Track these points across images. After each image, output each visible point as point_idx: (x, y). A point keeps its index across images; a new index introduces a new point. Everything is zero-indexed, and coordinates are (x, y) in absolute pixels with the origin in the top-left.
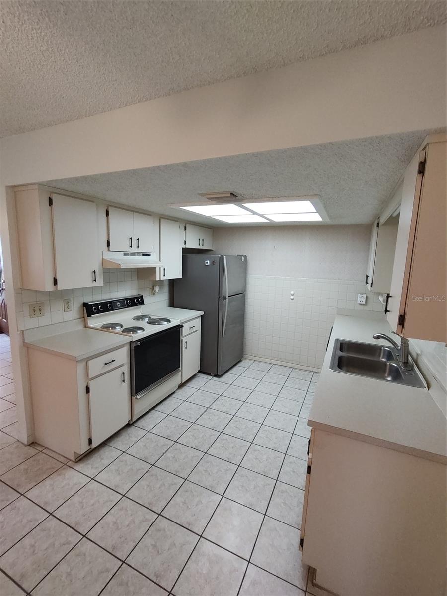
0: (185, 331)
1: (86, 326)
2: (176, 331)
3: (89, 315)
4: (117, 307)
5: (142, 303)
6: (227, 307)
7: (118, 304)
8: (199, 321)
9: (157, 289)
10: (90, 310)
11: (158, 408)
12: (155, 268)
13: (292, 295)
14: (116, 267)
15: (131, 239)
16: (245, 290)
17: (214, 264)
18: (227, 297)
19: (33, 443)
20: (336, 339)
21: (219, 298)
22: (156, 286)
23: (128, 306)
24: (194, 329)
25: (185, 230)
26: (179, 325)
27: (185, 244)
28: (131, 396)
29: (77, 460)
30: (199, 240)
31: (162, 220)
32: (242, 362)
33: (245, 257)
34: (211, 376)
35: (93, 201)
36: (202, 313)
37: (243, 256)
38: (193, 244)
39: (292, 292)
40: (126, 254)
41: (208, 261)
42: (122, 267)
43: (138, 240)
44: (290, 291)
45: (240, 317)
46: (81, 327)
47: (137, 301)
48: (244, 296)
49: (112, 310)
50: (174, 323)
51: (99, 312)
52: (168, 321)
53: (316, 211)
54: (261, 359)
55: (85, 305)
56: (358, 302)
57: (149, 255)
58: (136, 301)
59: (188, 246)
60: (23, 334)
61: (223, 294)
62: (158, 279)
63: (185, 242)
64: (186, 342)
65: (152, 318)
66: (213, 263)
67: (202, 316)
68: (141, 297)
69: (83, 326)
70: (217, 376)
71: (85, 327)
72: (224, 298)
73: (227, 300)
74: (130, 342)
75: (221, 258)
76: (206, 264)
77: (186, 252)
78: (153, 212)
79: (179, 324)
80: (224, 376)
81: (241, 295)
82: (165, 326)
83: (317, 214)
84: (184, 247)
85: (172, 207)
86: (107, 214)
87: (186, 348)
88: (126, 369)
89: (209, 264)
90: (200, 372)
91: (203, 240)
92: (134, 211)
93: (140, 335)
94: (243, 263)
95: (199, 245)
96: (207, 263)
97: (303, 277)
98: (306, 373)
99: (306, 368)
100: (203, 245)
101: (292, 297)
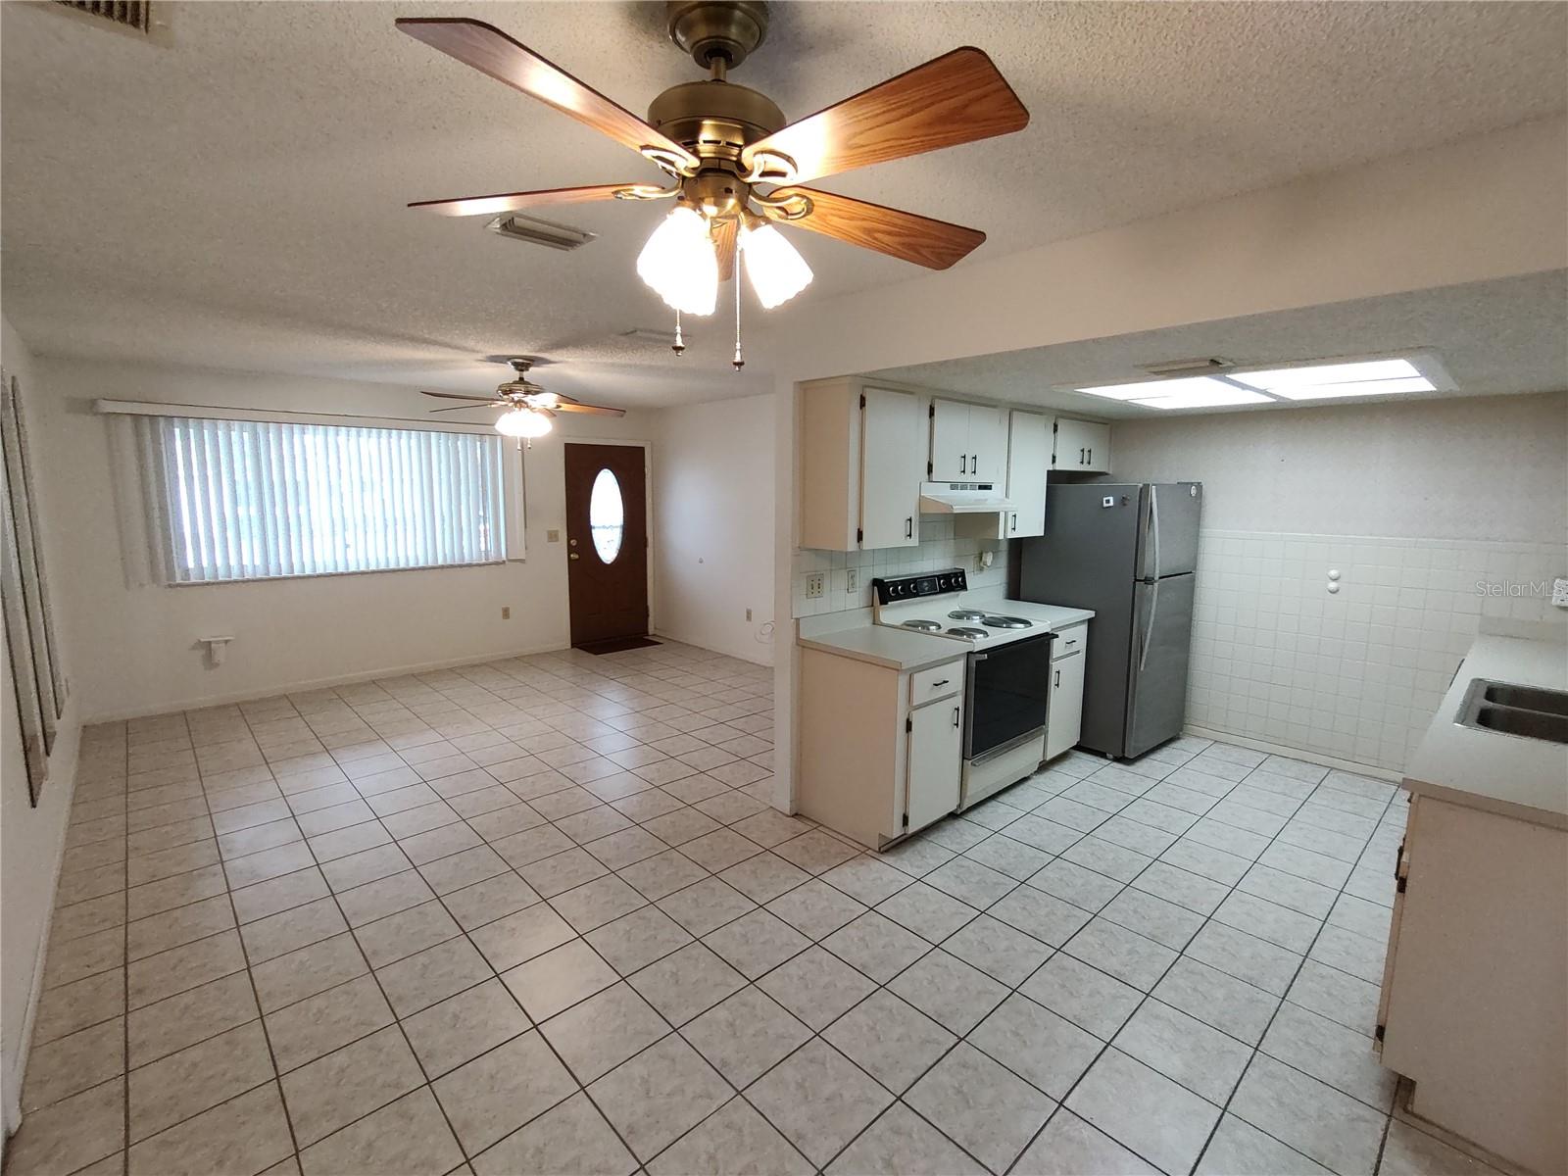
0: (1057, 647)
1: (875, 622)
2: (1042, 644)
3: (884, 602)
4: (923, 591)
5: (964, 587)
6: (1155, 603)
7: (926, 584)
8: (1084, 628)
9: (989, 558)
10: (886, 591)
11: (1003, 798)
12: (997, 514)
13: (1335, 580)
14: (944, 511)
15: (964, 457)
16: (1195, 568)
17: (1125, 505)
18: (1157, 578)
19: (796, 814)
20: (1473, 681)
21: (1136, 580)
22: (987, 552)
23: (942, 591)
24: (1075, 647)
25: (1055, 430)
26: (1047, 634)
27: (1054, 461)
28: (964, 758)
29: (882, 849)
30: (1083, 451)
31: (1015, 413)
32: (1182, 741)
33: (1199, 486)
34: (1107, 758)
35: (911, 393)
36: (1091, 614)
37: (1192, 484)
38: (1068, 463)
39: (1333, 573)
40: (954, 486)
41: (1111, 499)
42: (955, 512)
43: (975, 458)
44: (1329, 570)
45: (1181, 632)
46: (867, 623)
47: (957, 581)
48: (1193, 580)
49: (916, 595)
50: (1039, 627)
51: (898, 597)
52: (1026, 623)
53: (1419, 375)
54: (1234, 740)
55: (877, 583)
56: (1556, 601)
57: (987, 487)
58: (952, 582)
59: (1059, 466)
60: (798, 625)
61: (1147, 572)
62: (1001, 537)
63: (1054, 457)
64: (1059, 672)
65: (987, 615)
66: (1122, 502)
67: (1090, 621)
68: (963, 574)
69: (871, 621)
70: (1122, 759)
71: (874, 624)
72: (1149, 581)
73: (1156, 585)
74: (968, 653)
75: (1144, 491)
76: (1105, 505)
77: (1055, 479)
78: (999, 401)
79: (1048, 630)
80: (1138, 764)
81: (1185, 577)
82: (1019, 632)
83: (1423, 379)
84: (1051, 469)
85: (1061, 391)
86: (932, 414)
87: (1058, 685)
88: (959, 701)
89: (1111, 504)
90: (1078, 748)
91: (1090, 451)
92: (970, 403)
93: (981, 643)
94: (1192, 501)
95: (1082, 462)
96: (1108, 502)
97: (1371, 535)
98: (1375, 784)
99: (1375, 772)
100: (1089, 463)
101: (1333, 585)
